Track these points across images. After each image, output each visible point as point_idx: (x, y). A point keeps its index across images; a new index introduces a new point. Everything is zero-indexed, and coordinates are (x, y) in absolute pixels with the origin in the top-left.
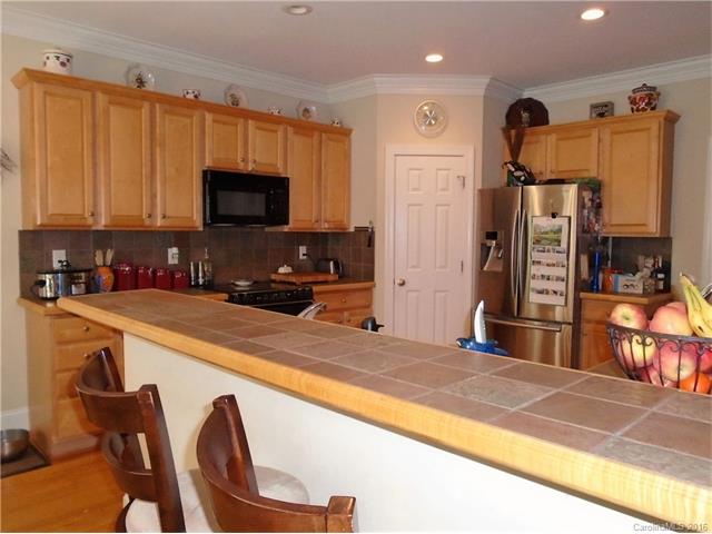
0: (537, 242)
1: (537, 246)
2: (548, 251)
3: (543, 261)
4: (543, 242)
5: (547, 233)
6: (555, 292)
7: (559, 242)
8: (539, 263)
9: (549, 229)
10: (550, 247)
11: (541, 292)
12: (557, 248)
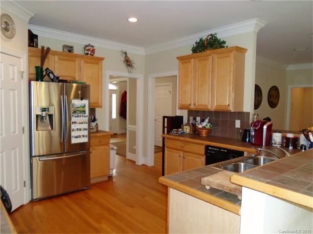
0: (75, 112)
1: (74, 114)
2: (80, 116)
3: (77, 121)
4: (77, 112)
5: (79, 108)
6: (84, 136)
7: (84, 112)
8: (75, 123)
9: (79, 106)
10: (81, 114)
11: (77, 137)
12: (84, 115)
